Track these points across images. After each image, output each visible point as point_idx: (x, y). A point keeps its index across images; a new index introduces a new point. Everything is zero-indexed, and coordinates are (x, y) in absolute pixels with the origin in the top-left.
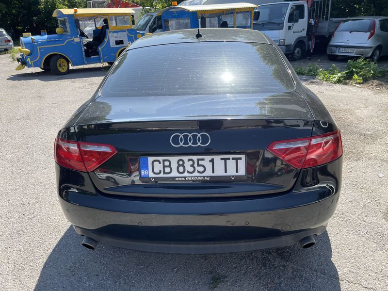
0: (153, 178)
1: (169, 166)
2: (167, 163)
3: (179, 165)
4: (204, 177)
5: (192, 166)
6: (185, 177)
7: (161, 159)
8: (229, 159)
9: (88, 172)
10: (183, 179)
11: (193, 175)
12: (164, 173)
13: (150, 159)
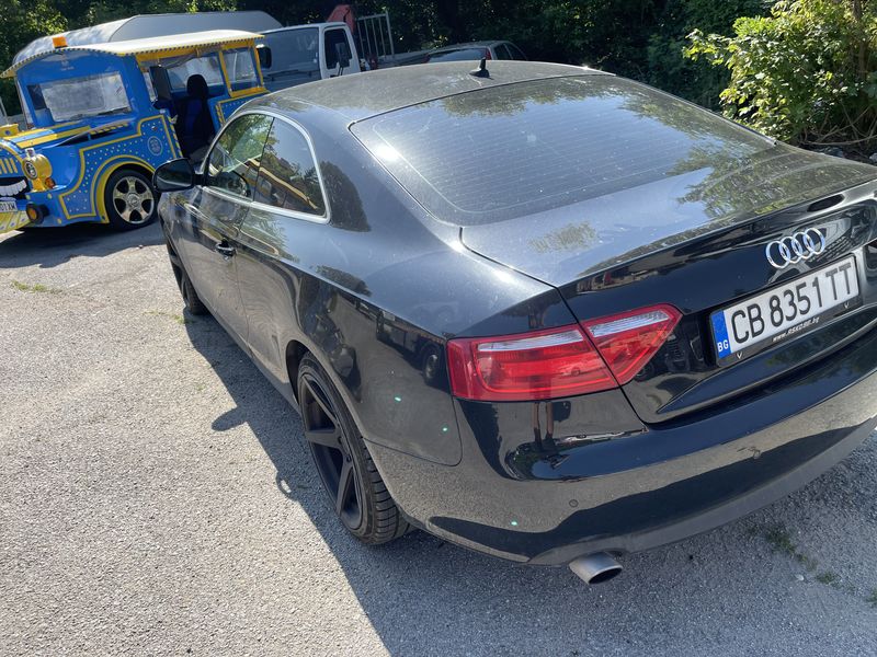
0: (739, 352)
1: (759, 317)
2: (754, 313)
3: (774, 309)
4: (812, 319)
5: (792, 303)
6: (786, 331)
7: (743, 306)
8: (835, 271)
9: (620, 387)
10: (783, 335)
11: (795, 321)
12: (754, 335)
13: (728, 313)
